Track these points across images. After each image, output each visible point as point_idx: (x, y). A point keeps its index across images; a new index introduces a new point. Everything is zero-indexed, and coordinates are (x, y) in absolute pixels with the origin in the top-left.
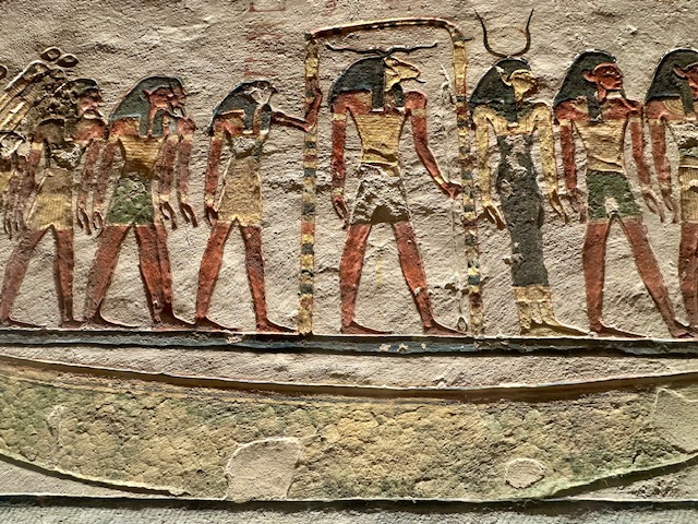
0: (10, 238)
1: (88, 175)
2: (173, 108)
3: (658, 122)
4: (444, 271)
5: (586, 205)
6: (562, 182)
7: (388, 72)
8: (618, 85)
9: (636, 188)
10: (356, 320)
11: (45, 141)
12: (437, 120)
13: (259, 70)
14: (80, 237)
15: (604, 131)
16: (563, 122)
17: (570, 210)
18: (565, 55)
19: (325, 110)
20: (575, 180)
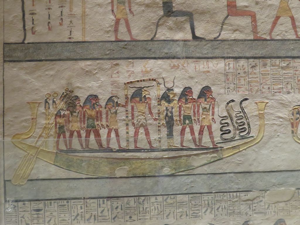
0: (68, 132)
2: (97, 102)
3: (199, 103)
4: (154, 136)
5: (182, 122)
6: (178, 117)
7: (143, 93)
8: (192, 95)
9: (193, 118)
10: (137, 146)
11: (70, 111)
12: (153, 104)
13: (115, 93)
15: (187, 106)
16: (180, 104)
18: (181, 88)
19: (129, 103)
20: (181, 117)
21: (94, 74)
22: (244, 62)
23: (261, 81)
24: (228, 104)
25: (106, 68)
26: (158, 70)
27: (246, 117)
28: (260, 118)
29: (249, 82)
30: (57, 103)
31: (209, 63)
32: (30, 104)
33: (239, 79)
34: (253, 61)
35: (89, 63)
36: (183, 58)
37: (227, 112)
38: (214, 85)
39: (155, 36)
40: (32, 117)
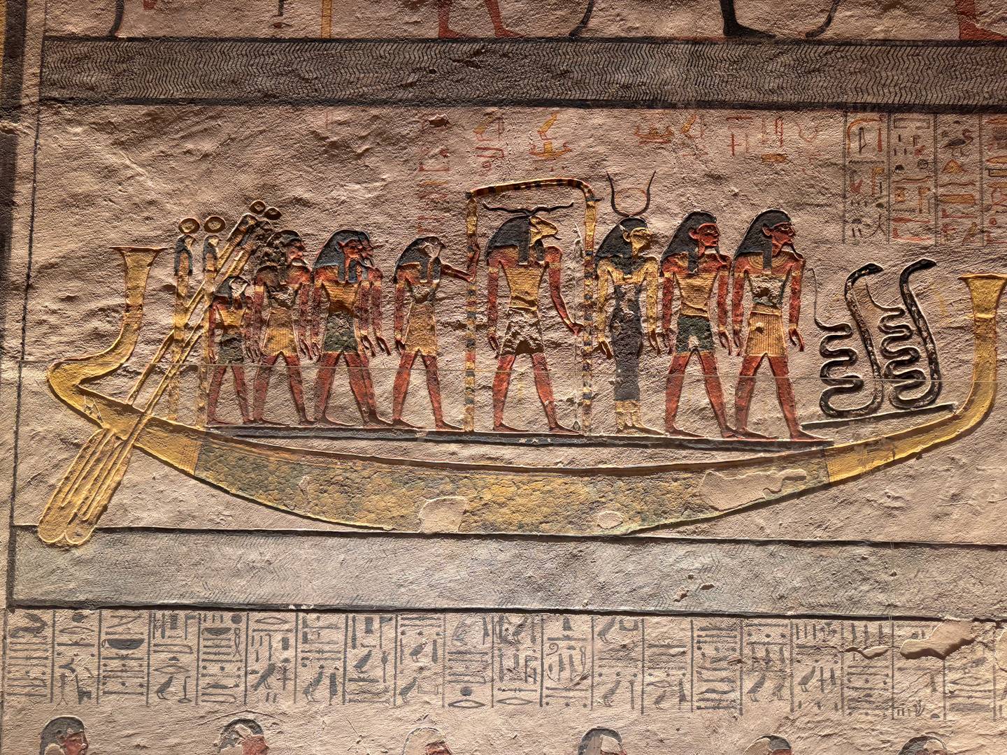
0: (253, 362)
1: (303, 313)
2: (363, 259)
3: (742, 275)
4: (566, 390)
5: (675, 342)
6: (659, 323)
7: (533, 230)
8: (714, 243)
9: (715, 329)
10: (504, 422)
11: (265, 284)
12: (569, 272)
13: (430, 227)
14: (305, 361)
15: (697, 282)
16: (667, 275)
17: (662, 345)
18: (676, 215)
19: (483, 264)
20: (669, 321)
21: (359, 156)
22: (918, 124)
23: (987, 196)
24: (853, 278)
25: (403, 136)
26: (592, 149)
27: (925, 334)
28: (978, 337)
29: (938, 200)
30: (219, 256)
31: (784, 126)
32: (123, 254)
33: (899, 188)
34: (957, 122)
35: (340, 114)
36: (687, 106)
37: (851, 310)
38: (799, 206)
39: (584, 22)
40: (128, 302)
